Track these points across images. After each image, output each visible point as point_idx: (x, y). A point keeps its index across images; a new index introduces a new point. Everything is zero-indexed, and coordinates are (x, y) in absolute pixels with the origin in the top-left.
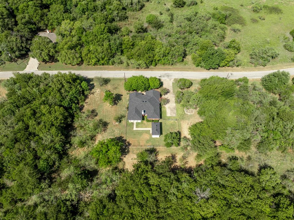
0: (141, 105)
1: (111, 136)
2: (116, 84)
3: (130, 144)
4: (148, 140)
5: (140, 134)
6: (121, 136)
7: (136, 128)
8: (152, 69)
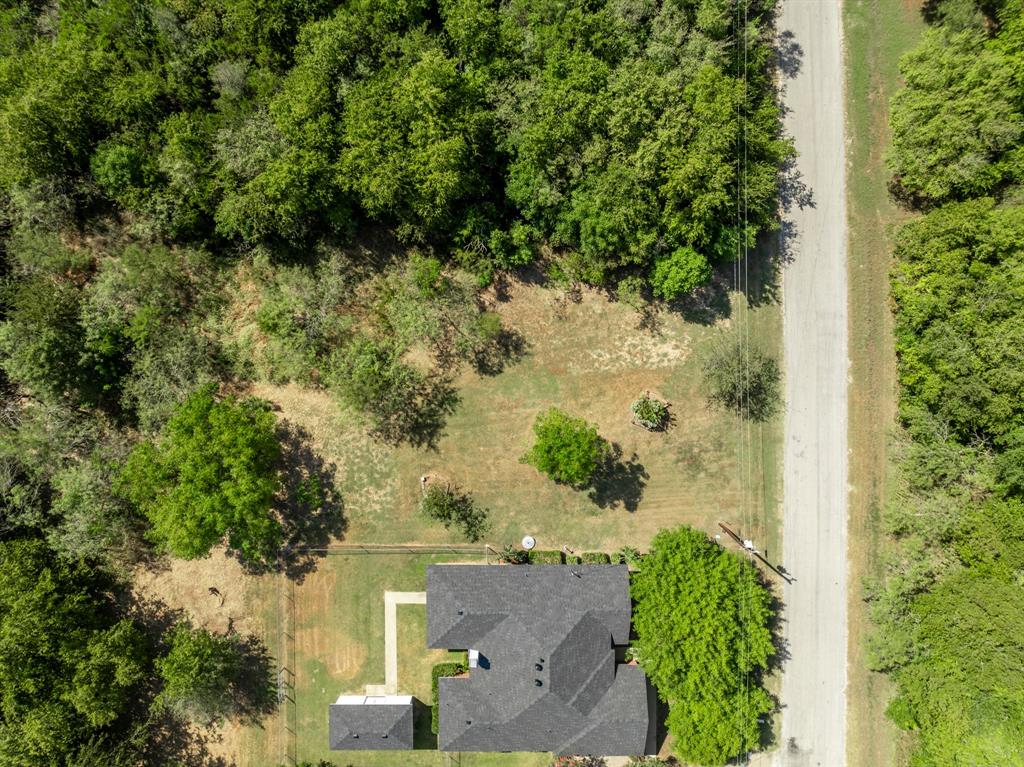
0: (521, 651)
1: (351, 473)
2: (726, 461)
3: (297, 574)
4: (325, 669)
5: (362, 627)
6: (351, 523)
7: (399, 606)
8: (862, 690)
